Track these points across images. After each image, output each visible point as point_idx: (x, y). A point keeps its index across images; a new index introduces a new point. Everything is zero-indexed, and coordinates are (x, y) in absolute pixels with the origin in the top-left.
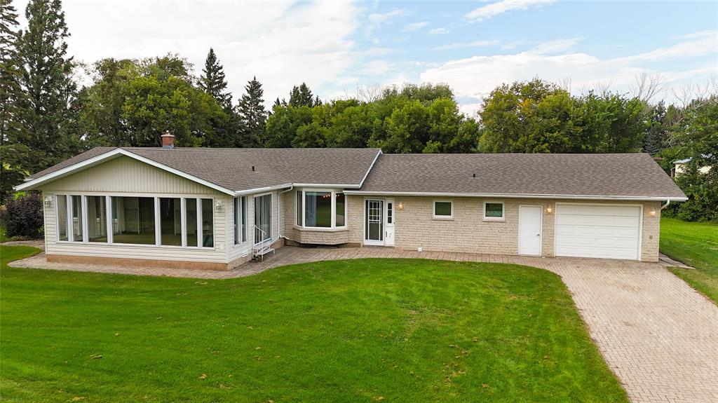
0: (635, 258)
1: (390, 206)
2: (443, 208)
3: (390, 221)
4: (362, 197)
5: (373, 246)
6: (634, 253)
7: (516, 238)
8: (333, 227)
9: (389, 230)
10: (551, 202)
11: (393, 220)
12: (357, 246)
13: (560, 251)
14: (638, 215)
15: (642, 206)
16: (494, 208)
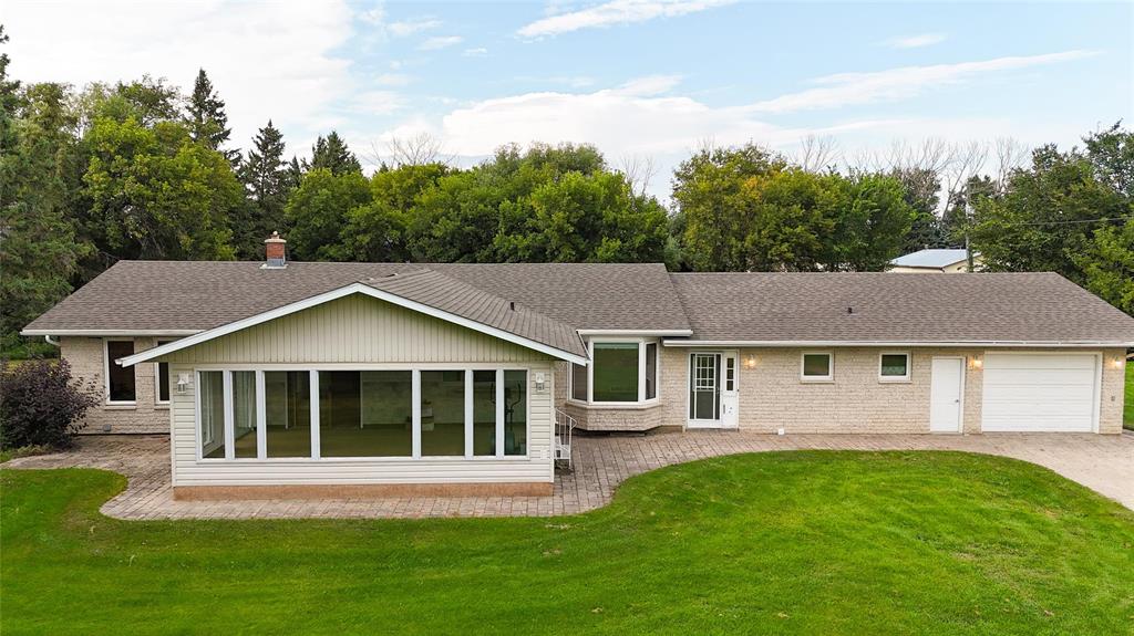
0: (1088, 430)
1: (730, 363)
2: (817, 363)
3: (730, 386)
4: (685, 349)
5: (702, 430)
6: (1086, 422)
7: (927, 408)
8: (642, 401)
9: (729, 401)
10: (977, 351)
11: (736, 385)
12: (677, 429)
13: (987, 425)
14: (1092, 365)
15: (1100, 354)
16: (894, 361)
